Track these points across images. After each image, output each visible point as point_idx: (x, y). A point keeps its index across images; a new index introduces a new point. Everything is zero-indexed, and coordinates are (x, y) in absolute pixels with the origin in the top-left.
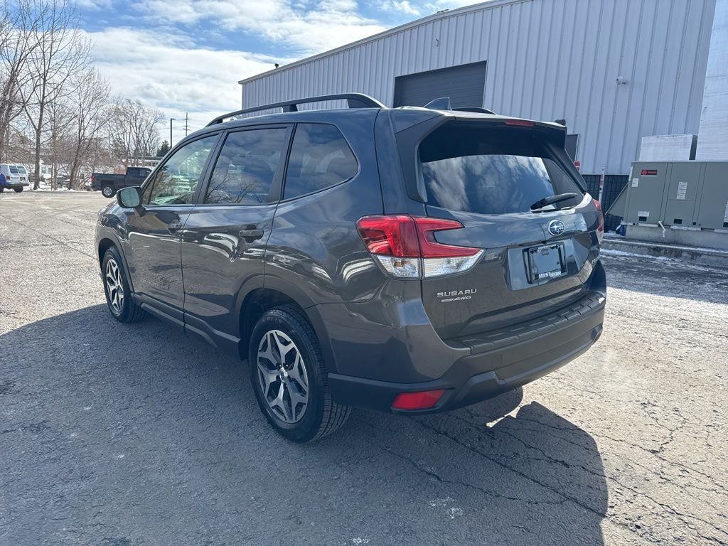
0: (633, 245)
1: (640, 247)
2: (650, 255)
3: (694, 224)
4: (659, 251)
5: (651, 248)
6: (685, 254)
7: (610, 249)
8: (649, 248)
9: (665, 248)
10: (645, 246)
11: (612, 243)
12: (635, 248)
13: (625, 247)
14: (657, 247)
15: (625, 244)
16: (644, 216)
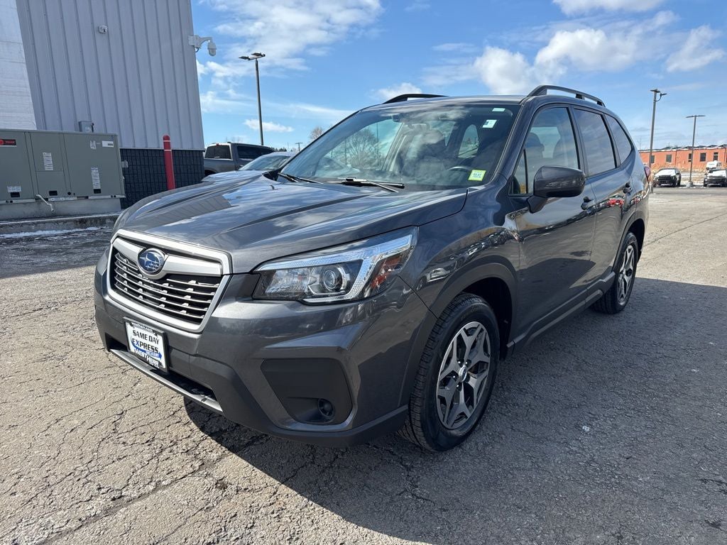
0: (57, 222)
1: (65, 222)
2: (78, 228)
3: (69, 194)
4: (85, 223)
5: (77, 222)
6: (108, 221)
7: (35, 231)
8: (75, 221)
9: (90, 218)
10: (70, 221)
11: (34, 223)
12: (61, 224)
13: (50, 225)
14: (82, 219)
15: (50, 222)
16: (16, 191)
